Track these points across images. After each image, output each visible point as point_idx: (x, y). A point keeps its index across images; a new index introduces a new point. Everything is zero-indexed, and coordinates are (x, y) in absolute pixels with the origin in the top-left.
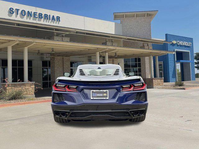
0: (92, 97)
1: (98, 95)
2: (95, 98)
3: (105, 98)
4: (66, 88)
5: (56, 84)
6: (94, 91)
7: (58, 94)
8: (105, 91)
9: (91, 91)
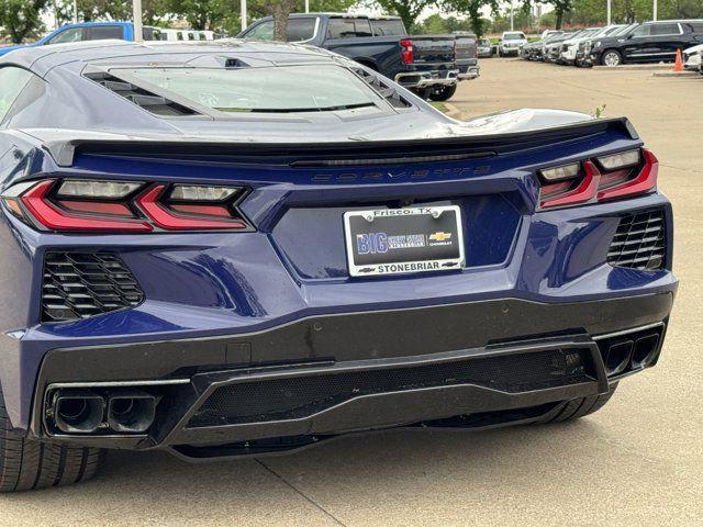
0: (357, 263)
1: (397, 243)
2: (376, 270)
3: (441, 264)
4: (152, 207)
5: (59, 179)
6: (368, 214)
7: (78, 254)
8: (437, 210)
9: (348, 215)
